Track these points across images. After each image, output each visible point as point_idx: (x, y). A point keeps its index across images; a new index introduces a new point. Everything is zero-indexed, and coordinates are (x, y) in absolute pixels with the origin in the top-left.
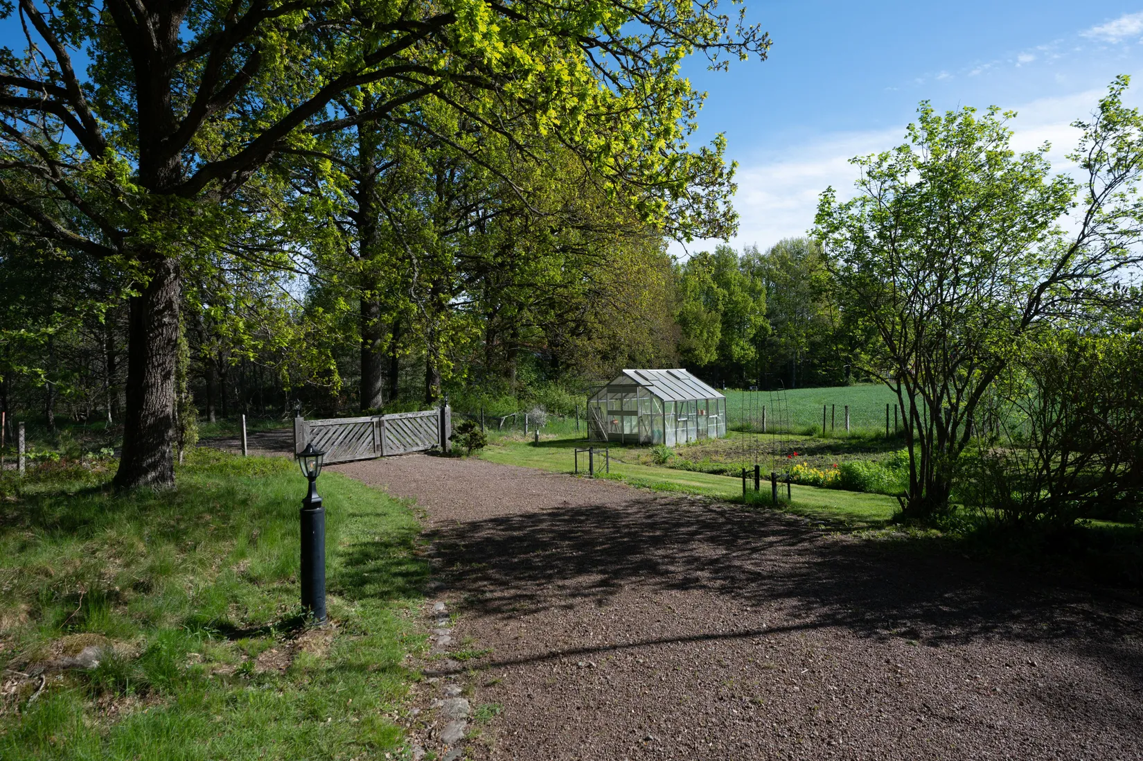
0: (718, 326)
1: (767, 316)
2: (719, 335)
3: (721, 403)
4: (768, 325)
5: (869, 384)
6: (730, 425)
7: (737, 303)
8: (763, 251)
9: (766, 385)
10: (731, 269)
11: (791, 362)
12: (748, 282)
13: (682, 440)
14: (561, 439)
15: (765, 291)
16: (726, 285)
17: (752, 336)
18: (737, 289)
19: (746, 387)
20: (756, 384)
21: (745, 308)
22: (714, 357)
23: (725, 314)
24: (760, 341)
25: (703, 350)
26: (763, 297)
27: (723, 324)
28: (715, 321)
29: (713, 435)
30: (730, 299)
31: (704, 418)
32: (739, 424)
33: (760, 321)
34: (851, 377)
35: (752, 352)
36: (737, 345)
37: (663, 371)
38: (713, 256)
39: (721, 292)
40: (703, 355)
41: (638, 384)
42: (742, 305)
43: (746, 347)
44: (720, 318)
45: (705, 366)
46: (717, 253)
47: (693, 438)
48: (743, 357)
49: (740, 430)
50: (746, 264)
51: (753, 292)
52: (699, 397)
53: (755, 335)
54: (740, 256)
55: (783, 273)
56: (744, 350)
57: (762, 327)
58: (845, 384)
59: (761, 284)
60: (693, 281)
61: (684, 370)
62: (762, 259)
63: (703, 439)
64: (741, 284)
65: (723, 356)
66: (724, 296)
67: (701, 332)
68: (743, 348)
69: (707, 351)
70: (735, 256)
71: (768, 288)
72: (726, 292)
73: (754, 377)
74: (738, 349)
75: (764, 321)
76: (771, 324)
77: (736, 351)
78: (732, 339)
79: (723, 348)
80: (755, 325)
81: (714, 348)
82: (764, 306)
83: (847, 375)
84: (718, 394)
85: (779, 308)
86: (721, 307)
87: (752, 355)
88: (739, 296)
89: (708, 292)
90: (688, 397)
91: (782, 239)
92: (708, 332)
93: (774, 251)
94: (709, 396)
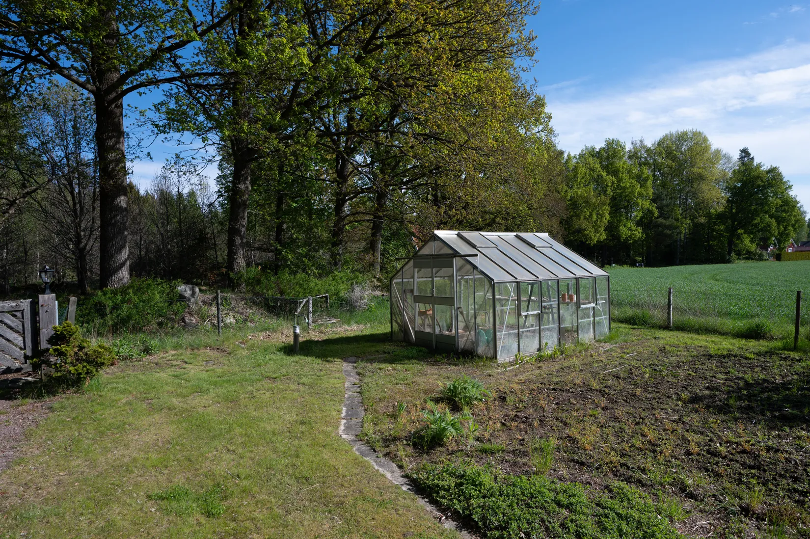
0: (607, 209)
1: (654, 201)
2: (608, 217)
3: (602, 286)
4: (654, 208)
5: (750, 261)
6: (616, 312)
7: (624, 188)
8: (649, 143)
9: (650, 263)
10: (620, 158)
11: (676, 241)
12: (636, 171)
13: (531, 346)
14: (368, 332)
15: (651, 178)
16: (615, 173)
17: (639, 218)
18: (625, 176)
19: (633, 264)
20: (642, 261)
21: (632, 192)
22: (603, 236)
23: (613, 199)
24: (645, 222)
25: (593, 230)
26: (649, 183)
27: (612, 207)
28: (603, 204)
29: (587, 337)
30: (619, 186)
31: (572, 308)
32: (630, 312)
33: (647, 204)
34: (733, 255)
35: (638, 233)
36: (625, 226)
37: (510, 236)
38: (602, 149)
39: (610, 179)
40: (592, 235)
41: (456, 254)
42: (630, 190)
43: (634, 227)
44: (608, 201)
45: (594, 245)
46: (607, 145)
47: (551, 341)
48: (630, 237)
49: (631, 321)
50: (633, 155)
51: (639, 178)
52: (562, 274)
53: (642, 218)
54: (627, 149)
55: (669, 162)
56: (630, 230)
57: (648, 210)
58: (728, 261)
59: (647, 172)
60: (583, 170)
61: (545, 235)
62: (648, 151)
63: (569, 345)
64: (629, 171)
65: (613, 236)
66: (613, 182)
67: (591, 215)
68: (630, 229)
69: (596, 231)
70: (623, 148)
71: (654, 175)
72: (614, 179)
73: (640, 255)
74: (626, 230)
75: (650, 204)
76: (656, 208)
77: (624, 231)
78: (620, 221)
79: (611, 228)
80: (642, 208)
81: (603, 229)
82: (651, 191)
83: (729, 253)
84: (596, 271)
85: (665, 193)
86: (609, 192)
87: (640, 235)
88: (627, 182)
89: (598, 180)
90: (543, 275)
91: (668, 132)
92: (597, 215)
93: (659, 144)
94: (580, 273)
